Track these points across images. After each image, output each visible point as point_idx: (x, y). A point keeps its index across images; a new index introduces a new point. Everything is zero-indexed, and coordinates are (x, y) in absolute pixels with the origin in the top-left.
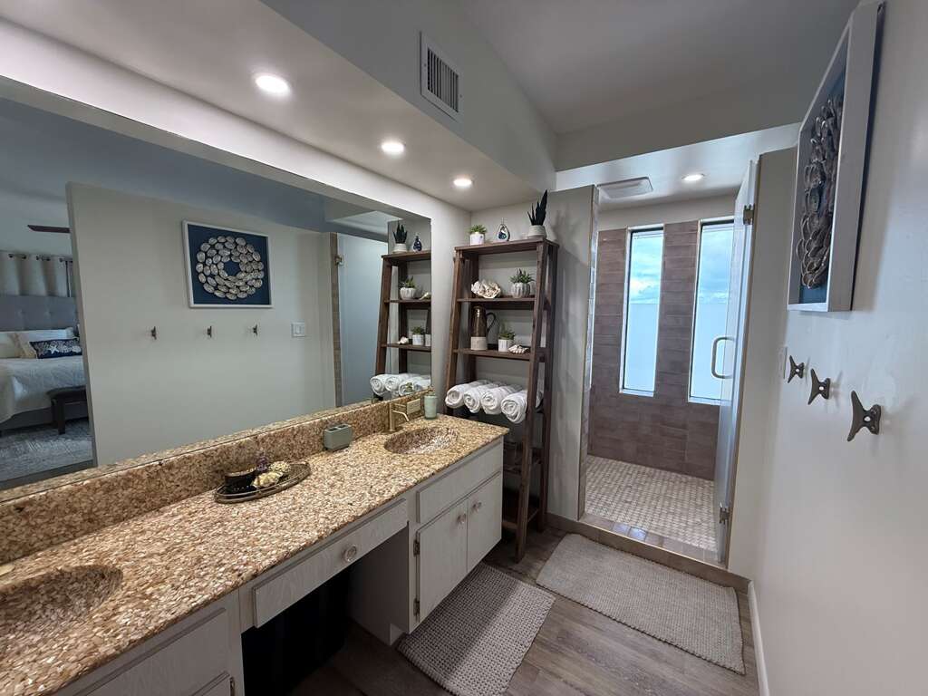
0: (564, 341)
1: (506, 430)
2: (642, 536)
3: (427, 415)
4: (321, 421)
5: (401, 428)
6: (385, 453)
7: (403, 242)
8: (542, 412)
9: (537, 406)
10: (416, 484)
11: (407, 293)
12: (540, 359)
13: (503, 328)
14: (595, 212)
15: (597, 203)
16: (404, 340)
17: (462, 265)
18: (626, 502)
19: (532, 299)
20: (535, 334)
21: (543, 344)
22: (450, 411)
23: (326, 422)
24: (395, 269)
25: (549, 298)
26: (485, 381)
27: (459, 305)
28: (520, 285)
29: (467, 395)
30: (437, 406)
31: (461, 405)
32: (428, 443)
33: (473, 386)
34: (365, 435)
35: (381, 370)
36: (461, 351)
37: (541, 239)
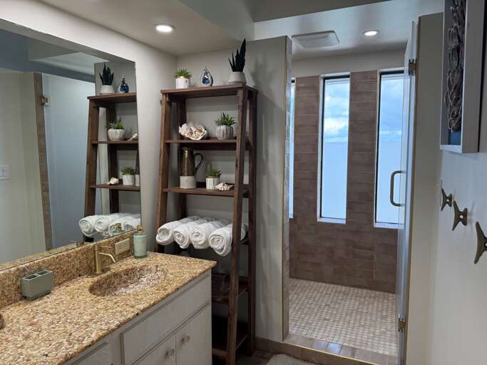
0: (265, 179)
1: (213, 263)
2: (337, 350)
3: (137, 254)
4: (18, 269)
5: (109, 269)
6: (89, 297)
7: (110, 85)
8: (247, 244)
9: (242, 238)
10: (119, 326)
11: (115, 134)
12: (244, 195)
13: (211, 167)
14: (289, 61)
15: (291, 53)
16: (114, 181)
17: (169, 108)
18: (325, 319)
19: (234, 141)
20: (238, 173)
21: (246, 180)
22: (161, 249)
23: (24, 270)
24: (102, 110)
25: (251, 140)
26: (195, 217)
27: (168, 146)
28: (223, 127)
29: (177, 232)
30: (147, 245)
31: (171, 242)
32: (137, 282)
33: (183, 223)
34: (70, 279)
35: (90, 211)
36: (171, 190)
37: (241, 85)
